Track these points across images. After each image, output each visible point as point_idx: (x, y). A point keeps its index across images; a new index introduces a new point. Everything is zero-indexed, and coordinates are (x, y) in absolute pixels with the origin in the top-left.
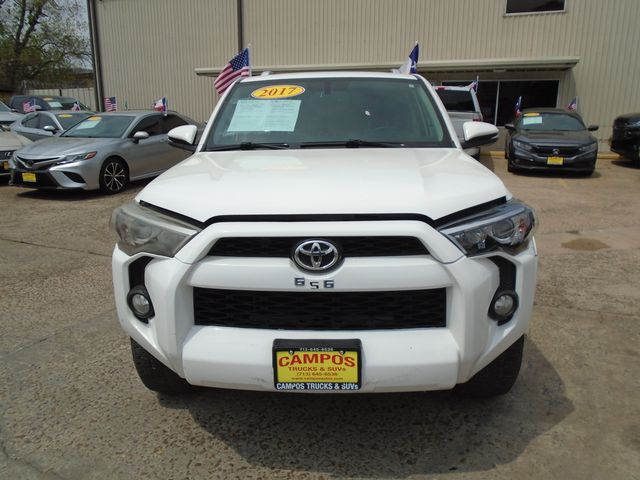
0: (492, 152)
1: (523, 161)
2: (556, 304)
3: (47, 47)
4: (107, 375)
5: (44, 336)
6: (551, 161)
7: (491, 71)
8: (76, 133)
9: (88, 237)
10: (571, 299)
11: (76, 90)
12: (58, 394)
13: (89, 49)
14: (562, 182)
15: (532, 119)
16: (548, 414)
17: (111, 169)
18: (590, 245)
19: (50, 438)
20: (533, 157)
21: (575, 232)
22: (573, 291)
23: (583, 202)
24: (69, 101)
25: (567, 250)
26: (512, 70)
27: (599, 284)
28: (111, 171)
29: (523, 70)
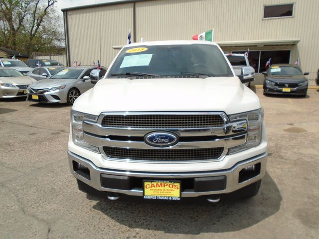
0: (256, 86)
1: (271, 90)
2: (275, 157)
3: (44, 37)
4: (67, 183)
5: (41, 166)
6: (285, 90)
7: (256, 46)
8: (57, 77)
9: (61, 125)
10: (282, 154)
11: (57, 56)
12: (46, 190)
13: (64, 37)
14: (290, 100)
15: (275, 69)
16: (261, 203)
17: (72, 93)
18: (297, 130)
19: (42, 207)
20: (276, 88)
21: (291, 124)
22: (284, 151)
23: (299, 110)
24: (54, 62)
25: (286, 133)
26: (266, 45)
27: (298, 148)
28: (73, 95)
29: (272, 45)
